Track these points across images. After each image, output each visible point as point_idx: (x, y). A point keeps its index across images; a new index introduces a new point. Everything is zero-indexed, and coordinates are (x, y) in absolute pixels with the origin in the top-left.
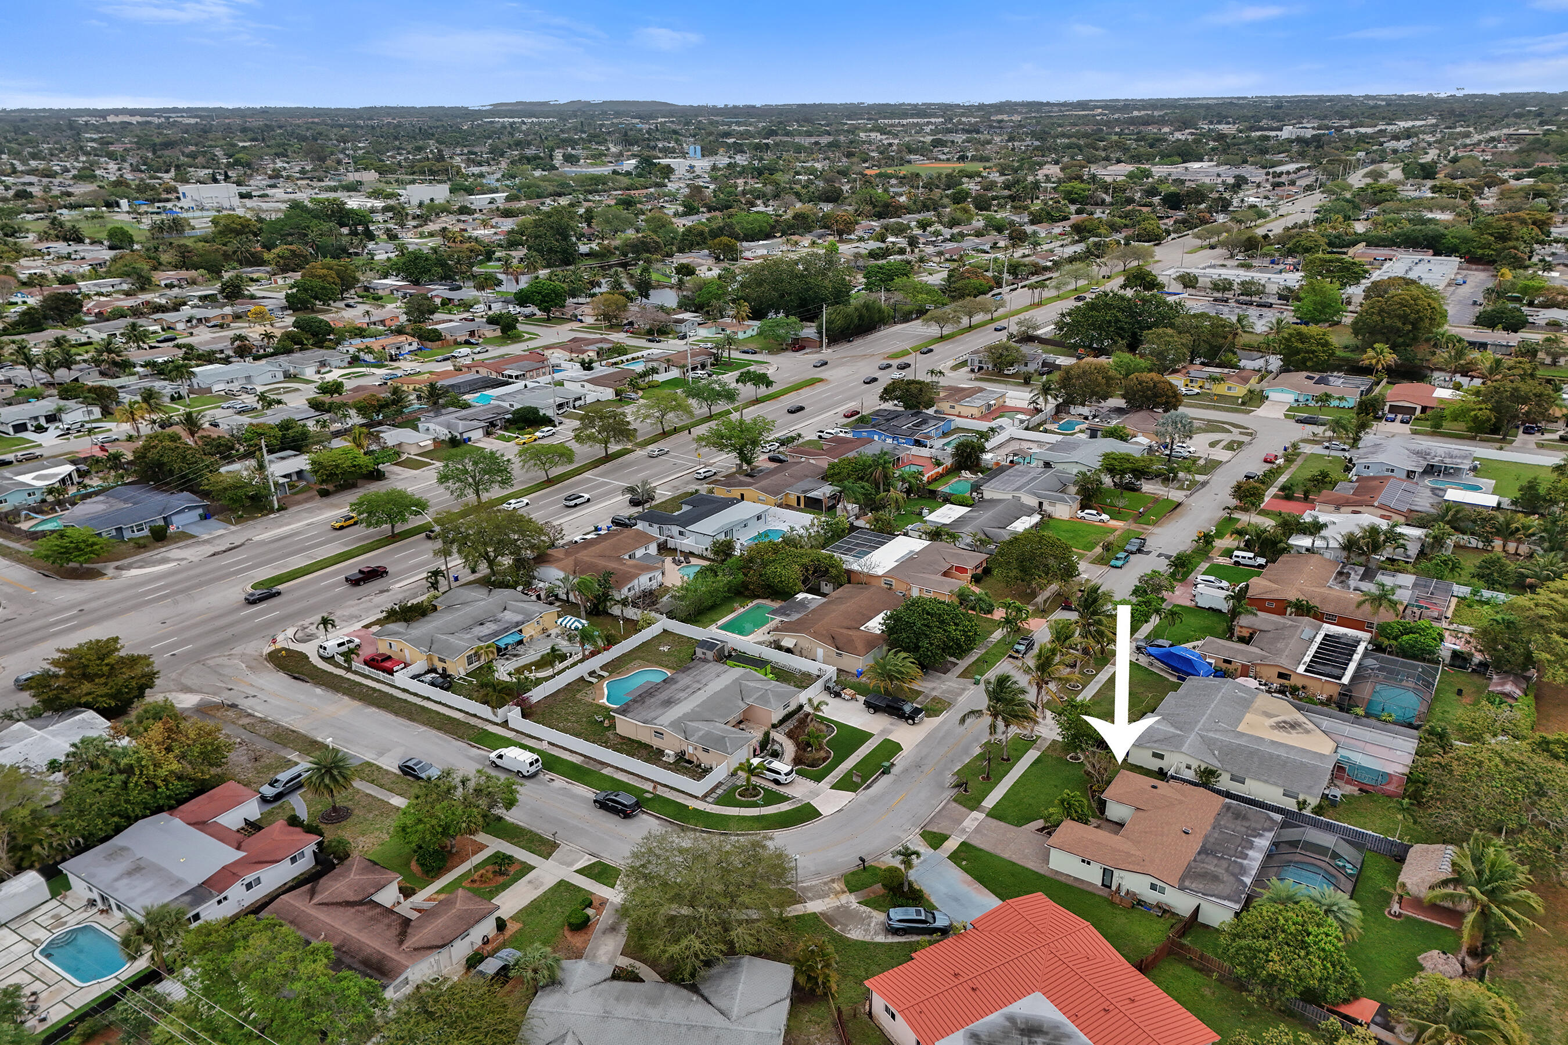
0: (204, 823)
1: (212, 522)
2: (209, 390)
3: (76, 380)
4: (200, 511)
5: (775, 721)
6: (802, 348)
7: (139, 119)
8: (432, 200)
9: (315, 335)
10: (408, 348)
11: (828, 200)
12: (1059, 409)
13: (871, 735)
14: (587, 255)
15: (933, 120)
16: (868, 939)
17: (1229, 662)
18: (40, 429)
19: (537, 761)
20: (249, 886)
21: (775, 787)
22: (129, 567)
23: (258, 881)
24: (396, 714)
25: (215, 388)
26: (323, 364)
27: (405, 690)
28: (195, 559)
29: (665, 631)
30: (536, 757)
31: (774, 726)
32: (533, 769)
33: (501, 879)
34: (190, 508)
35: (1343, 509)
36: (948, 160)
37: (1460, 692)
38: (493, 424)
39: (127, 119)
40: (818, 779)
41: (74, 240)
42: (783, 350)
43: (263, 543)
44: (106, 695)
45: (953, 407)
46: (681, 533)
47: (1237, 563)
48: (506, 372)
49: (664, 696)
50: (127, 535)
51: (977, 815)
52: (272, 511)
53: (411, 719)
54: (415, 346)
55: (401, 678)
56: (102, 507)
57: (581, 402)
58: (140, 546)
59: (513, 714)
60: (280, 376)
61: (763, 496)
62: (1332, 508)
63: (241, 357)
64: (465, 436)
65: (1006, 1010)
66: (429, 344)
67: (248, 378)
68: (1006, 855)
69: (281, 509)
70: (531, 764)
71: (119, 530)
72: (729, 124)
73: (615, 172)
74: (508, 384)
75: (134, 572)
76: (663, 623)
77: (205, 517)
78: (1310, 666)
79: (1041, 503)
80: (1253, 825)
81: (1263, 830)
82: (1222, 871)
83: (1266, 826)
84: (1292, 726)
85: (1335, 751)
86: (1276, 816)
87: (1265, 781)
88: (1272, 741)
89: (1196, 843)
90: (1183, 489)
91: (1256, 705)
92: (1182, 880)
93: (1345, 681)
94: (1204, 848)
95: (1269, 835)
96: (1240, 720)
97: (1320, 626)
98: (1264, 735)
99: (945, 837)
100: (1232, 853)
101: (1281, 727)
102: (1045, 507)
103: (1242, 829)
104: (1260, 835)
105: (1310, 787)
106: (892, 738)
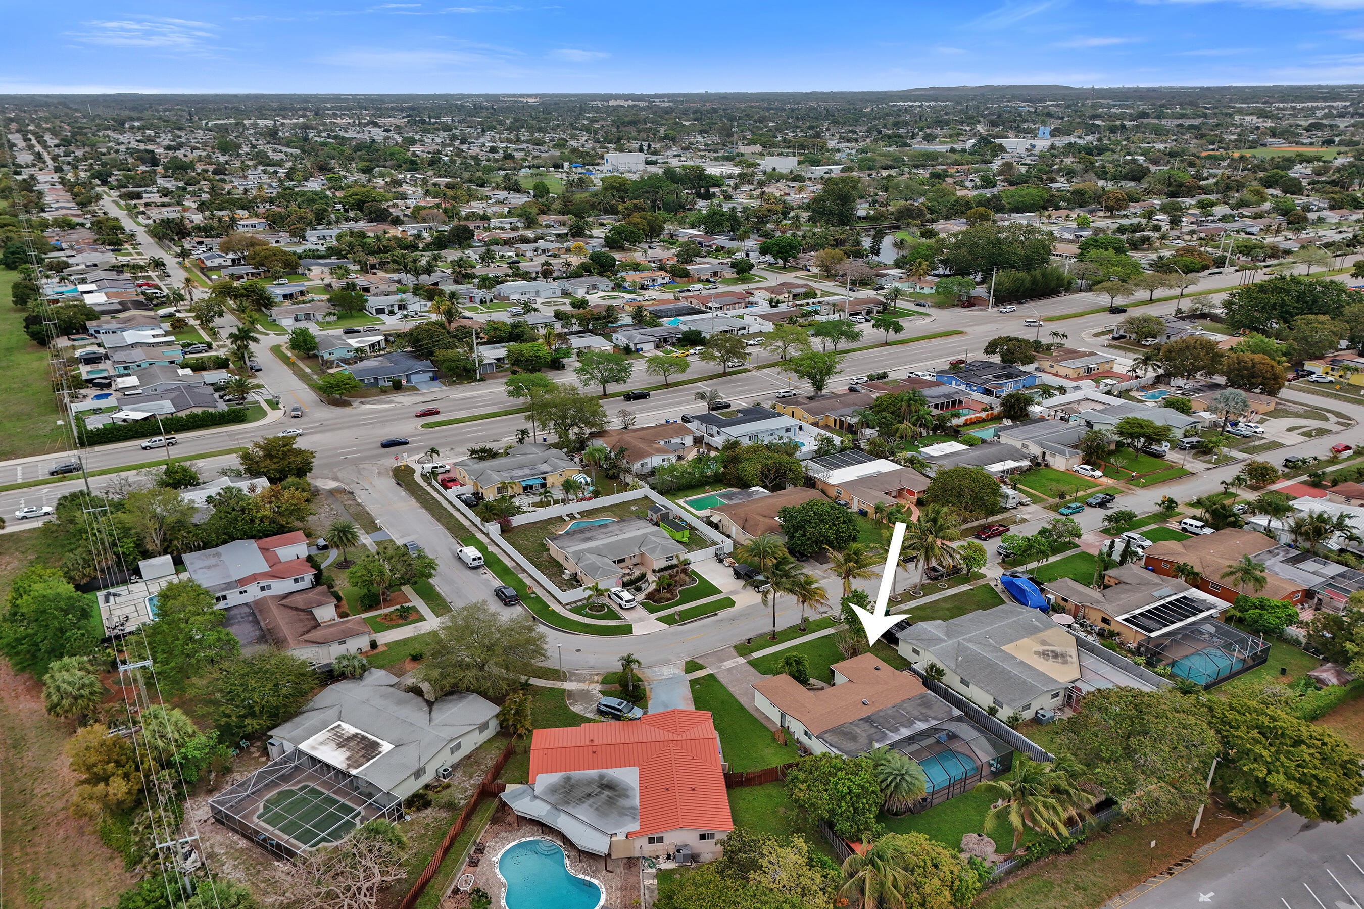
0: (268, 550)
1: (437, 383)
2: (508, 298)
3: (436, 284)
4: (431, 374)
5: (657, 568)
6: (974, 305)
7: (630, 103)
8: (774, 169)
9: (602, 266)
10: (660, 281)
11: (1132, 179)
12: (1158, 380)
13: (720, 592)
14: (864, 218)
15: (1335, 104)
16: (582, 713)
17: (1066, 601)
18: (392, 313)
19: (480, 558)
20: (263, 589)
21: (618, 608)
22: (368, 403)
23: (269, 587)
24: (433, 515)
25: (512, 297)
26: (595, 287)
27: (450, 503)
28: (406, 404)
29: (646, 497)
30: (480, 555)
31: (654, 571)
32: (476, 563)
33: (400, 621)
34: (424, 371)
35: (1353, 501)
36: (1312, 144)
37: (1283, 672)
38: (665, 341)
39: (622, 103)
40: (652, 611)
41: (514, 190)
42: (954, 306)
43: (454, 400)
44: (275, 470)
45: (1052, 366)
46: (718, 433)
47: (1184, 529)
48: (709, 304)
49: (588, 535)
50: (381, 383)
51: (742, 660)
52: (475, 380)
53: (438, 520)
54: (667, 280)
55: (451, 494)
56: (377, 363)
57: (745, 332)
58: (384, 391)
59: (494, 528)
60: (559, 293)
61: (806, 415)
62: (1343, 499)
63: (545, 277)
64: (639, 347)
65: (604, 771)
66: (678, 279)
67: (537, 292)
68: (731, 689)
69: (482, 380)
70: (474, 559)
71: (376, 379)
72: (1110, 107)
73: (953, 150)
74: (703, 312)
75: (368, 406)
76: (644, 491)
77: (433, 379)
78: (1134, 617)
79: (1044, 453)
80: (930, 713)
81: (933, 718)
82: (864, 735)
83: (940, 716)
84: (1056, 655)
85: (1073, 682)
86: (957, 712)
87: (981, 688)
88: (1022, 662)
89: (865, 712)
90: (1211, 462)
91: (1042, 634)
92: (826, 732)
93: (1153, 635)
94: (869, 717)
95: (934, 722)
96: (1012, 641)
97: (1186, 590)
98: (1021, 657)
99: (701, 667)
100: (887, 725)
101: (1044, 655)
102: (1047, 457)
103: (916, 713)
104: (927, 720)
105: (1013, 700)
106: (733, 598)
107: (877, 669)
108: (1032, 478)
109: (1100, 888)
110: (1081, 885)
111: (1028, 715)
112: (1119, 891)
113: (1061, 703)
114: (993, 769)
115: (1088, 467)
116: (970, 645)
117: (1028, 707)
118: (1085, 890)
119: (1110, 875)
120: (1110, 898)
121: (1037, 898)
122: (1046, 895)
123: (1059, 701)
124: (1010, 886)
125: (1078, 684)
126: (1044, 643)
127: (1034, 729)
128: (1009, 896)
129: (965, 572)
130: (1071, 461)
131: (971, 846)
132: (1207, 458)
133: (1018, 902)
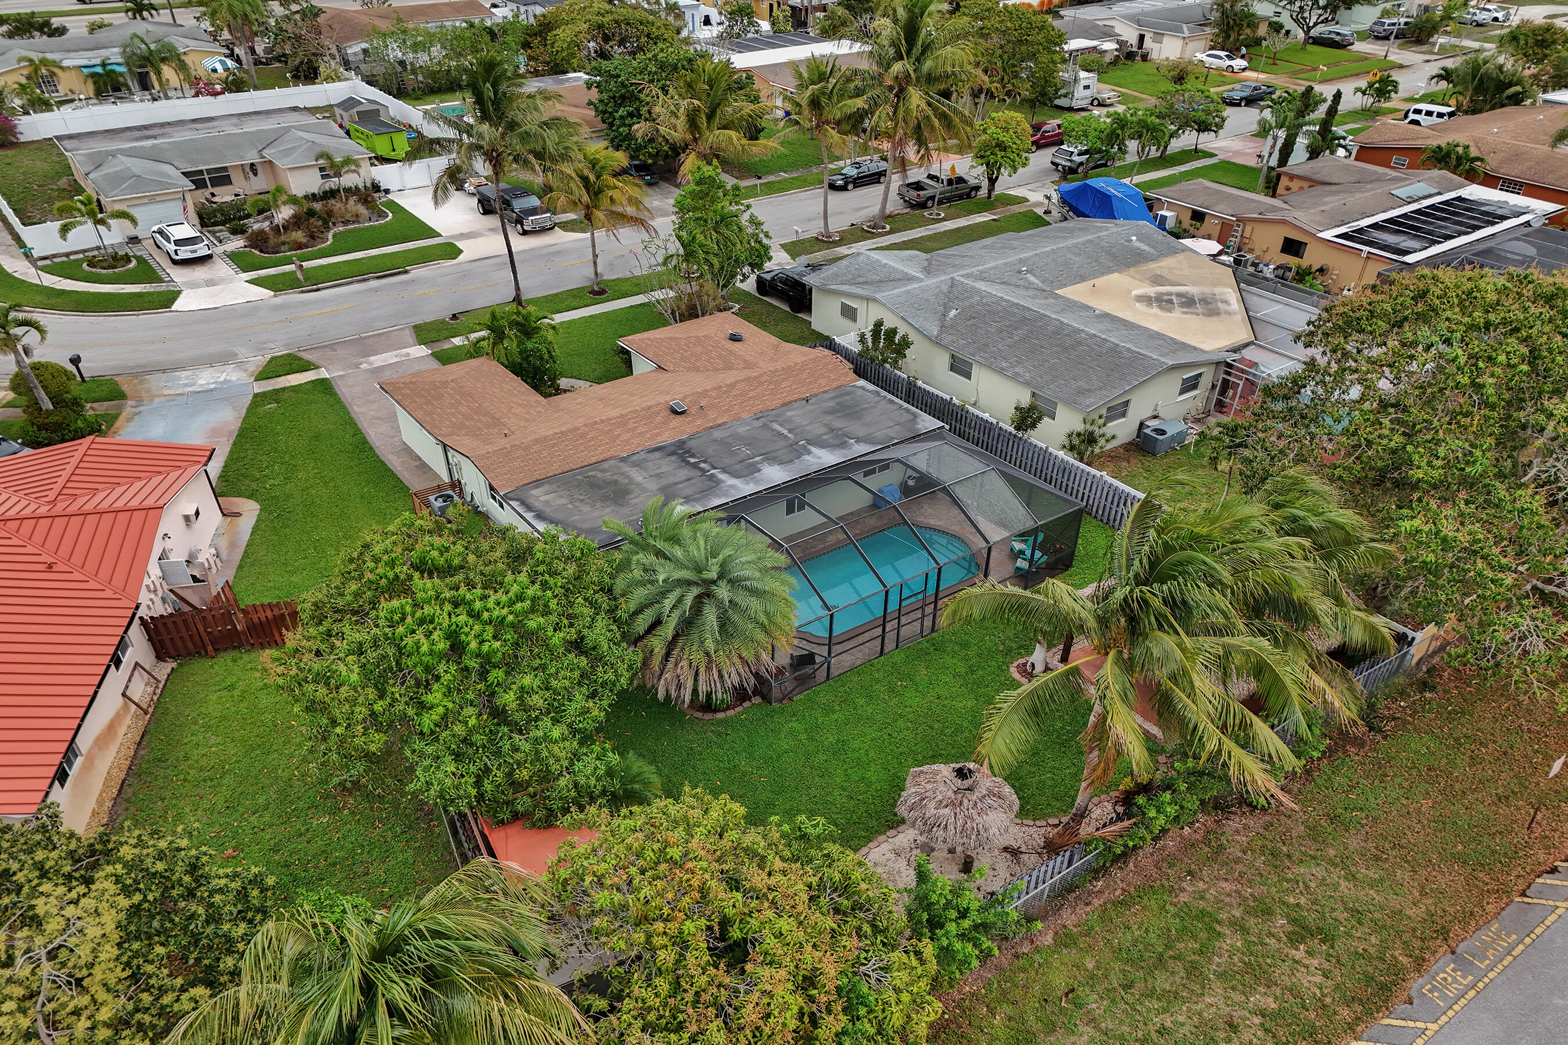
13: (431, 234)
17: (1202, 216)
40: (249, 267)
47: (1414, 123)
51: (422, 351)
68: (359, 409)
78: (1360, 231)
79: (1142, 38)
80: (856, 428)
81: (859, 440)
82: (652, 486)
83: (879, 435)
84: (1189, 302)
85: (1235, 350)
86: (928, 422)
87: (1001, 372)
88: (1106, 315)
89: (672, 432)
90: (1432, 53)
91: (1153, 265)
92: (538, 483)
93: (1410, 259)
94: (681, 443)
95: (861, 449)
96: (1083, 279)
97: (1461, 186)
98: (1102, 305)
99: (306, 367)
100: (727, 461)
101: (1163, 302)
102: (1148, 43)
103: (818, 429)
104: (843, 445)
105: (1082, 392)
106: (460, 244)
107: (735, 338)
108: (1118, 73)
109: (1378, 927)
110: (1311, 918)
111: (1122, 430)
112: (1444, 933)
113: (1200, 404)
114: (1022, 564)
115: (1222, 54)
116: (981, 286)
117: (1119, 410)
118: (1328, 939)
119: (1402, 875)
120: (1420, 964)
121: (1162, 982)
122: (1193, 971)
123: (1197, 399)
124: (1065, 940)
125: (1249, 354)
126: (1157, 280)
127: (1136, 465)
128: (1059, 981)
129: (983, 192)
130: (1191, 45)
131: (931, 810)
132: (1424, 48)
133: (1093, 1003)
